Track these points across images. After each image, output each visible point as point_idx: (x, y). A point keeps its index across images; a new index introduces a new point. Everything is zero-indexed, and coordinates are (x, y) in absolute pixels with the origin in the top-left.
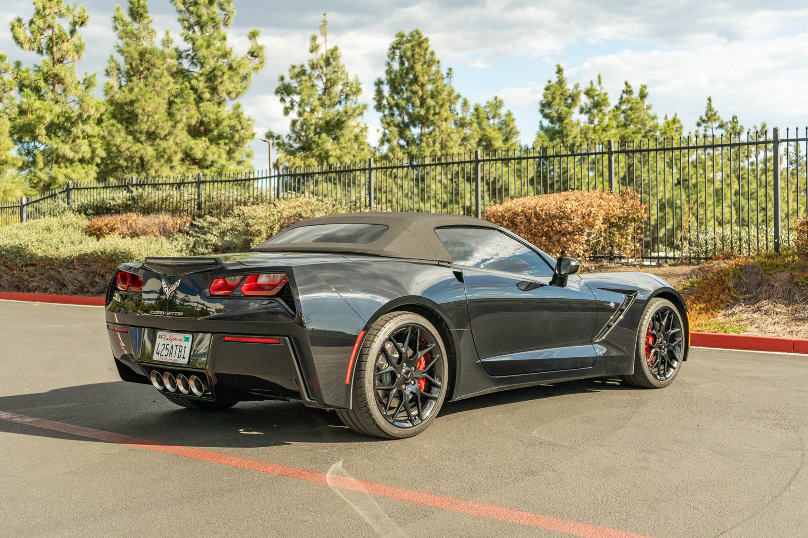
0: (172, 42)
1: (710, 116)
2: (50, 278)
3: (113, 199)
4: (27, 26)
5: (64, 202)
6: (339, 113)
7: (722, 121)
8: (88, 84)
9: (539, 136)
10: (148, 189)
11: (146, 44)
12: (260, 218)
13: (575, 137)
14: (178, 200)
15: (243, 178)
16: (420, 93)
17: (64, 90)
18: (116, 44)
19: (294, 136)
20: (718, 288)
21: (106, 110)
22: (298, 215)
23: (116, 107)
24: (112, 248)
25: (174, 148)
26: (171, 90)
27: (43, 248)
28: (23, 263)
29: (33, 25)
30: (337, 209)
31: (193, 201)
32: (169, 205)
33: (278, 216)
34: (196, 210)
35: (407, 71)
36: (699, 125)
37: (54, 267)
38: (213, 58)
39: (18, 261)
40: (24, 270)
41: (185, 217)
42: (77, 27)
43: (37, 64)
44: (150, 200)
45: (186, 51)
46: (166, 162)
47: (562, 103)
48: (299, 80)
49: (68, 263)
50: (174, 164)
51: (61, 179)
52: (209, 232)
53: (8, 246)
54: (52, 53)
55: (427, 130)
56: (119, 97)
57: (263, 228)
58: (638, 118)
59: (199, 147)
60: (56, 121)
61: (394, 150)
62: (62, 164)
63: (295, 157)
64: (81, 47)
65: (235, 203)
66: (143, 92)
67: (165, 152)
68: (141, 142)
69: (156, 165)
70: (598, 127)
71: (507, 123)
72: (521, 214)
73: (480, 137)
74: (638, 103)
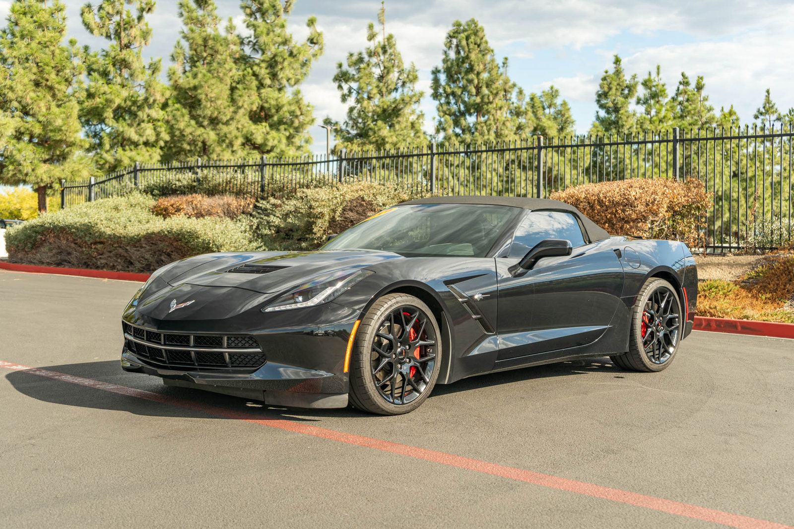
0: (235, 29)
1: (768, 108)
2: (118, 256)
3: (179, 180)
4: (96, 11)
5: (131, 182)
6: (396, 100)
7: (779, 114)
8: (154, 68)
9: (594, 126)
10: (213, 171)
11: (210, 30)
12: (322, 201)
13: (630, 128)
14: (242, 182)
15: (302, 162)
16: (476, 81)
17: (131, 75)
18: (181, 30)
19: (351, 122)
20: (784, 278)
21: (171, 95)
22: (360, 199)
23: (180, 91)
24: (179, 227)
25: (235, 132)
26: (234, 76)
27: (111, 227)
28: (92, 241)
29: (101, 11)
30: (399, 193)
31: (256, 183)
32: (233, 187)
33: (340, 199)
34: (259, 193)
35: (463, 60)
36: (756, 117)
37: (122, 246)
38: (274, 44)
39: (87, 239)
40: (93, 247)
41: (249, 199)
42: (144, 13)
43: (105, 49)
44: (214, 182)
45: (248, 38)
46: (228, 146)
47: (619, 94)
48: (357, 67)
49: (136, 242)
50: (235, 148)
51: (126, 162)
52: (272, 214)
53: (78, 224)
54: (120, 38)
55: (482, 119)
56: (183, 82)
57: (326, 211)
58: (695, 109)
59: (259, 132)
60: (123, 104)
61: (450, 138)
62: (127, 147)
63: (352, 144)
64: (147, 33)
65: (298, 186)
66: (206, 79)
67: (226, 137)
68: (203, 126)
69: (218, 149)
70: (655, 118)
71: (563, 113)
72: (585, 200)
73: (535, 125)
74: (694, 94)
